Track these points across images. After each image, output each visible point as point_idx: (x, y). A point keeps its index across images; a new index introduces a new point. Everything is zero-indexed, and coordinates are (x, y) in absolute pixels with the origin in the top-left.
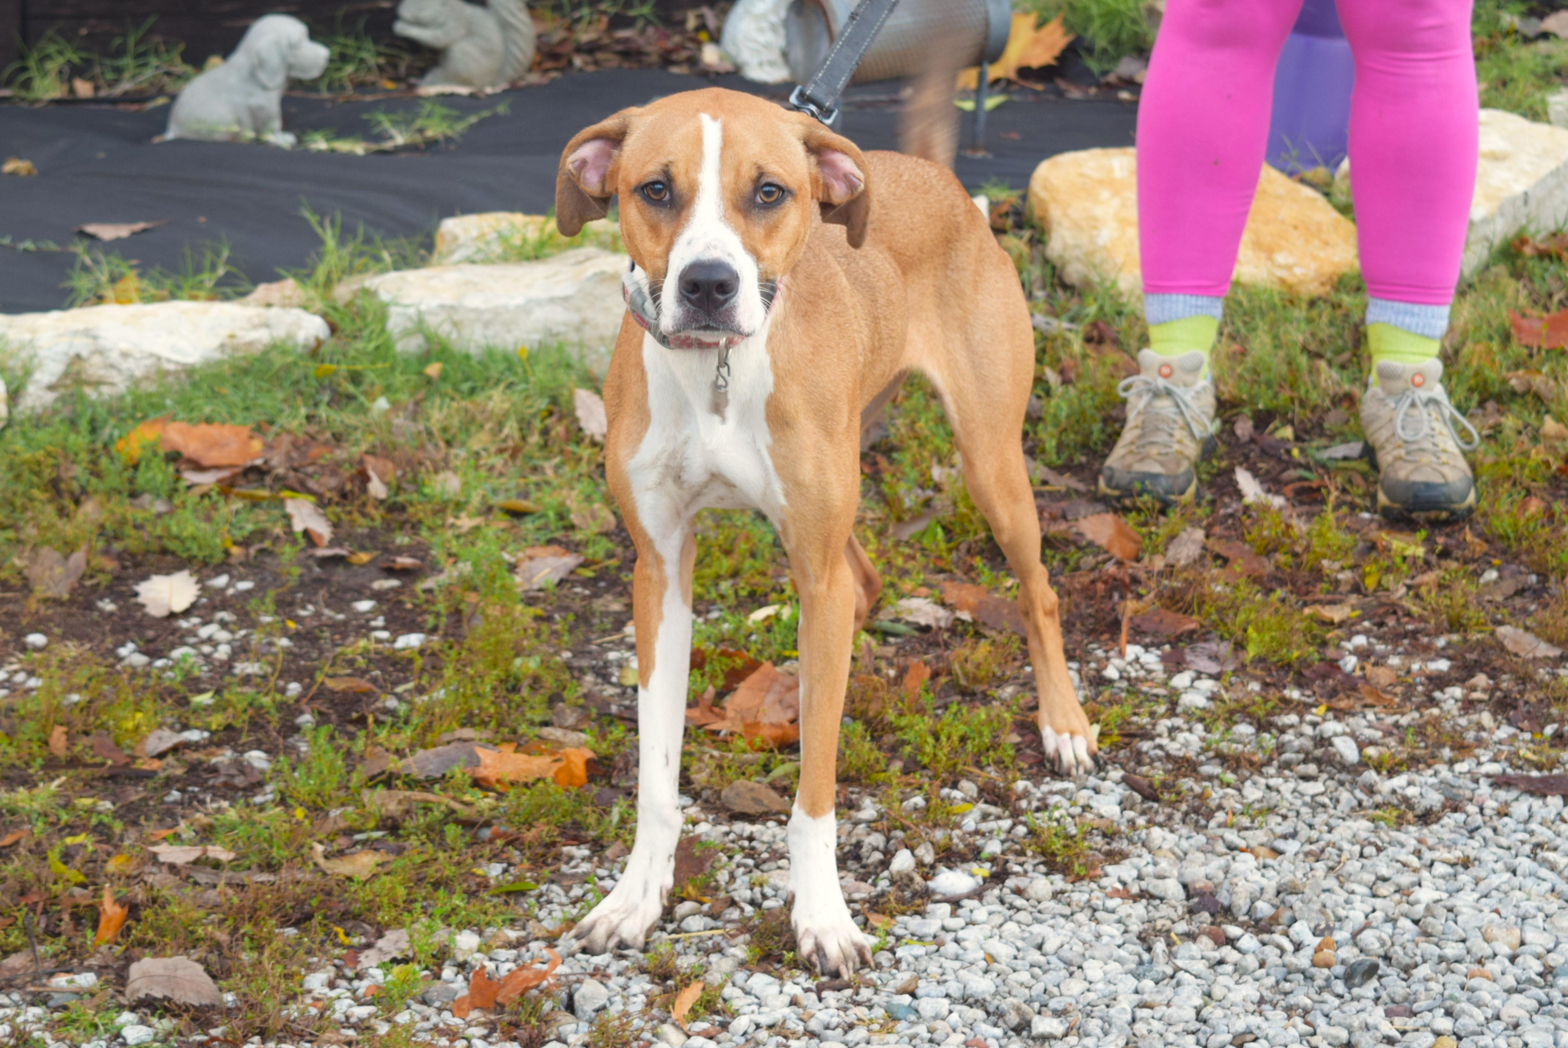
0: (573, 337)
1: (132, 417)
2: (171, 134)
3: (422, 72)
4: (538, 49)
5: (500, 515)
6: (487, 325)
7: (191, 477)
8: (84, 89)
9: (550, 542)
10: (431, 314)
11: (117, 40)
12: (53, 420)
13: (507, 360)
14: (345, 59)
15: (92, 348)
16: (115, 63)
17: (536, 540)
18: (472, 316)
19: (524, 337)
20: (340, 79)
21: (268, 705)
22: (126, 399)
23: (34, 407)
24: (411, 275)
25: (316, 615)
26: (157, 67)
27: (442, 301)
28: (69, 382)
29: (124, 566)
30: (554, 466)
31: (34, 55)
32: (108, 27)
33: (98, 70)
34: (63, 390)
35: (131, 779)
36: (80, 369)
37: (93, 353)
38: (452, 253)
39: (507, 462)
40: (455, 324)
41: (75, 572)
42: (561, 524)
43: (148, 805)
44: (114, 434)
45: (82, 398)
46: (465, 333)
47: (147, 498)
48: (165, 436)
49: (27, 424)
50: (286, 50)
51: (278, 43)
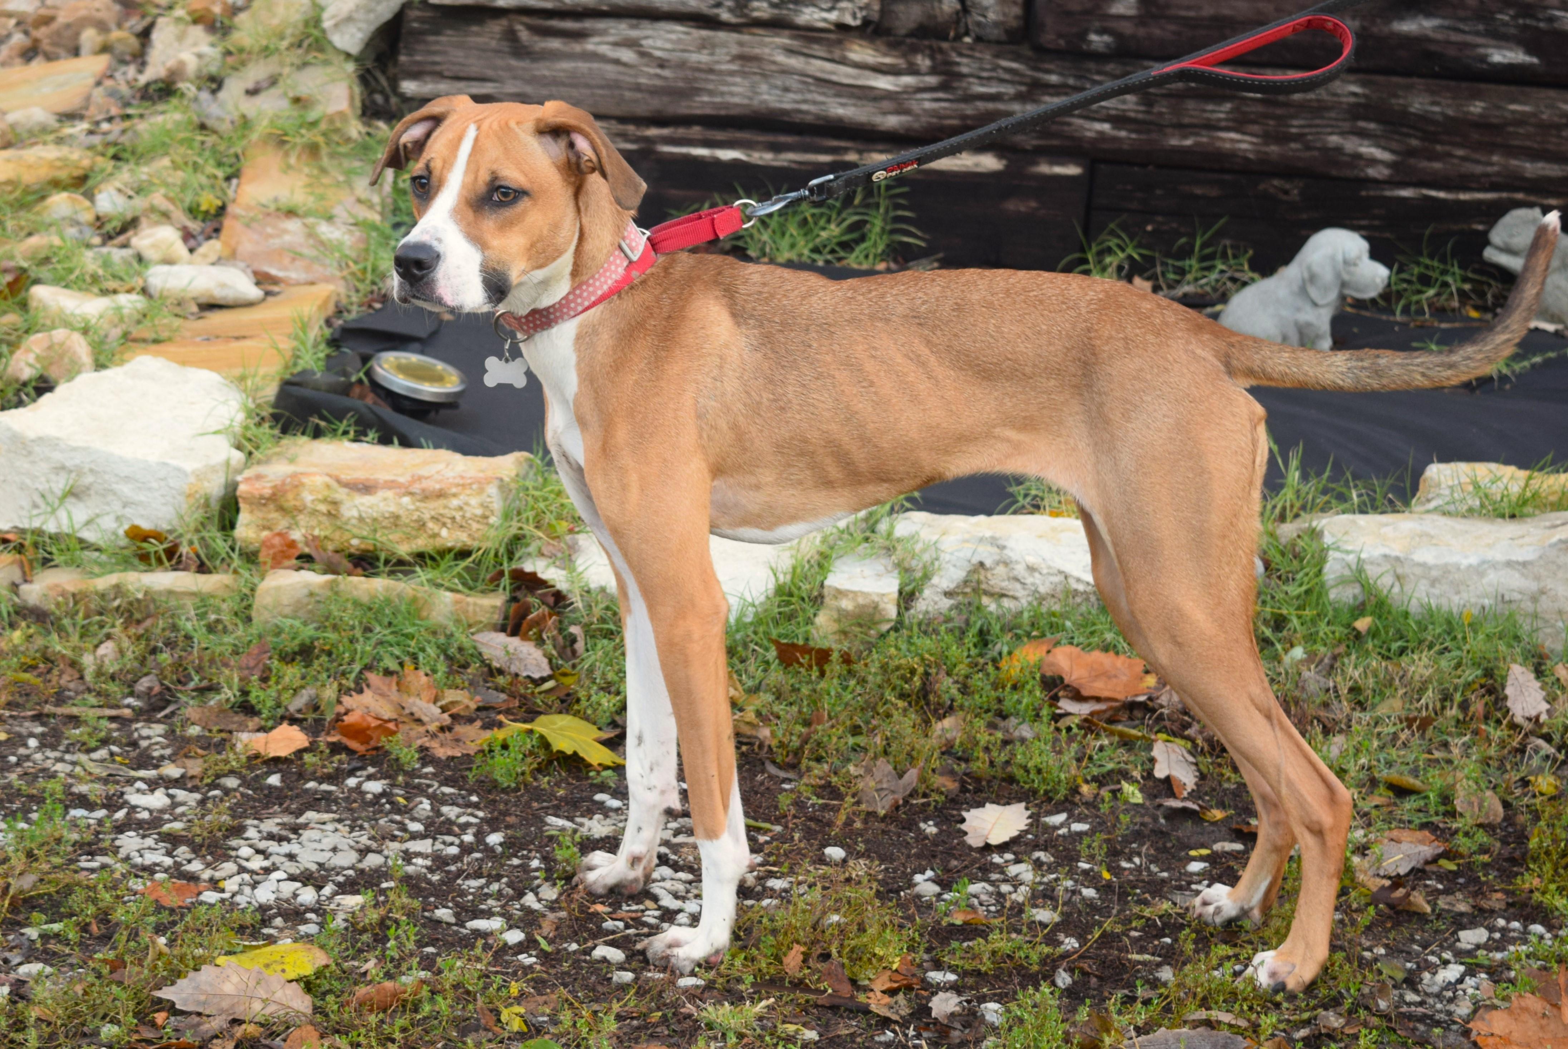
0: (1528, 606)
1: (1028, 635)
5: (1382, 789)
6: (1434, 582)
7: (1066, 705)
9: (1423, 826)
10: (1372, 563)
11: (1183, 240)
12: (943, 628)
13: (1449, 622)
14: (1425, 281)
15: (997, 558)
16: (1179, 264)
17: (1410, 822)
18: (1418, 571)
19: (1473, 600)
20: (1418, 302)
21: (1035, 957)
22: (1026, 615)
23: (927, 612)
24: (1362, 520)
25: (1139, 869)
26: (1222, 272)
27: (1387, 551)
28: (968, 590)
29: (963, 789)
30: (1464, 744)
31: (1094, 249)
32: (1174, 225)
33: (1159, 269)
34: (960, 598)
35: (851, 1011)
36: (982, 578)
37: (998, 563)
38: (1429, 501)
39: (1413, 735)
40: (1398, 578)
41: (905, 788)
42: (1442, 809)
43: (854, 1042)
44: (1005, 649)
45: (978, 608)
46: (1408, 588)
47: (1013, 721)
48: (1050, 658)
49: (915, 629)
50: (1341, 266)
51: (1333, 258)
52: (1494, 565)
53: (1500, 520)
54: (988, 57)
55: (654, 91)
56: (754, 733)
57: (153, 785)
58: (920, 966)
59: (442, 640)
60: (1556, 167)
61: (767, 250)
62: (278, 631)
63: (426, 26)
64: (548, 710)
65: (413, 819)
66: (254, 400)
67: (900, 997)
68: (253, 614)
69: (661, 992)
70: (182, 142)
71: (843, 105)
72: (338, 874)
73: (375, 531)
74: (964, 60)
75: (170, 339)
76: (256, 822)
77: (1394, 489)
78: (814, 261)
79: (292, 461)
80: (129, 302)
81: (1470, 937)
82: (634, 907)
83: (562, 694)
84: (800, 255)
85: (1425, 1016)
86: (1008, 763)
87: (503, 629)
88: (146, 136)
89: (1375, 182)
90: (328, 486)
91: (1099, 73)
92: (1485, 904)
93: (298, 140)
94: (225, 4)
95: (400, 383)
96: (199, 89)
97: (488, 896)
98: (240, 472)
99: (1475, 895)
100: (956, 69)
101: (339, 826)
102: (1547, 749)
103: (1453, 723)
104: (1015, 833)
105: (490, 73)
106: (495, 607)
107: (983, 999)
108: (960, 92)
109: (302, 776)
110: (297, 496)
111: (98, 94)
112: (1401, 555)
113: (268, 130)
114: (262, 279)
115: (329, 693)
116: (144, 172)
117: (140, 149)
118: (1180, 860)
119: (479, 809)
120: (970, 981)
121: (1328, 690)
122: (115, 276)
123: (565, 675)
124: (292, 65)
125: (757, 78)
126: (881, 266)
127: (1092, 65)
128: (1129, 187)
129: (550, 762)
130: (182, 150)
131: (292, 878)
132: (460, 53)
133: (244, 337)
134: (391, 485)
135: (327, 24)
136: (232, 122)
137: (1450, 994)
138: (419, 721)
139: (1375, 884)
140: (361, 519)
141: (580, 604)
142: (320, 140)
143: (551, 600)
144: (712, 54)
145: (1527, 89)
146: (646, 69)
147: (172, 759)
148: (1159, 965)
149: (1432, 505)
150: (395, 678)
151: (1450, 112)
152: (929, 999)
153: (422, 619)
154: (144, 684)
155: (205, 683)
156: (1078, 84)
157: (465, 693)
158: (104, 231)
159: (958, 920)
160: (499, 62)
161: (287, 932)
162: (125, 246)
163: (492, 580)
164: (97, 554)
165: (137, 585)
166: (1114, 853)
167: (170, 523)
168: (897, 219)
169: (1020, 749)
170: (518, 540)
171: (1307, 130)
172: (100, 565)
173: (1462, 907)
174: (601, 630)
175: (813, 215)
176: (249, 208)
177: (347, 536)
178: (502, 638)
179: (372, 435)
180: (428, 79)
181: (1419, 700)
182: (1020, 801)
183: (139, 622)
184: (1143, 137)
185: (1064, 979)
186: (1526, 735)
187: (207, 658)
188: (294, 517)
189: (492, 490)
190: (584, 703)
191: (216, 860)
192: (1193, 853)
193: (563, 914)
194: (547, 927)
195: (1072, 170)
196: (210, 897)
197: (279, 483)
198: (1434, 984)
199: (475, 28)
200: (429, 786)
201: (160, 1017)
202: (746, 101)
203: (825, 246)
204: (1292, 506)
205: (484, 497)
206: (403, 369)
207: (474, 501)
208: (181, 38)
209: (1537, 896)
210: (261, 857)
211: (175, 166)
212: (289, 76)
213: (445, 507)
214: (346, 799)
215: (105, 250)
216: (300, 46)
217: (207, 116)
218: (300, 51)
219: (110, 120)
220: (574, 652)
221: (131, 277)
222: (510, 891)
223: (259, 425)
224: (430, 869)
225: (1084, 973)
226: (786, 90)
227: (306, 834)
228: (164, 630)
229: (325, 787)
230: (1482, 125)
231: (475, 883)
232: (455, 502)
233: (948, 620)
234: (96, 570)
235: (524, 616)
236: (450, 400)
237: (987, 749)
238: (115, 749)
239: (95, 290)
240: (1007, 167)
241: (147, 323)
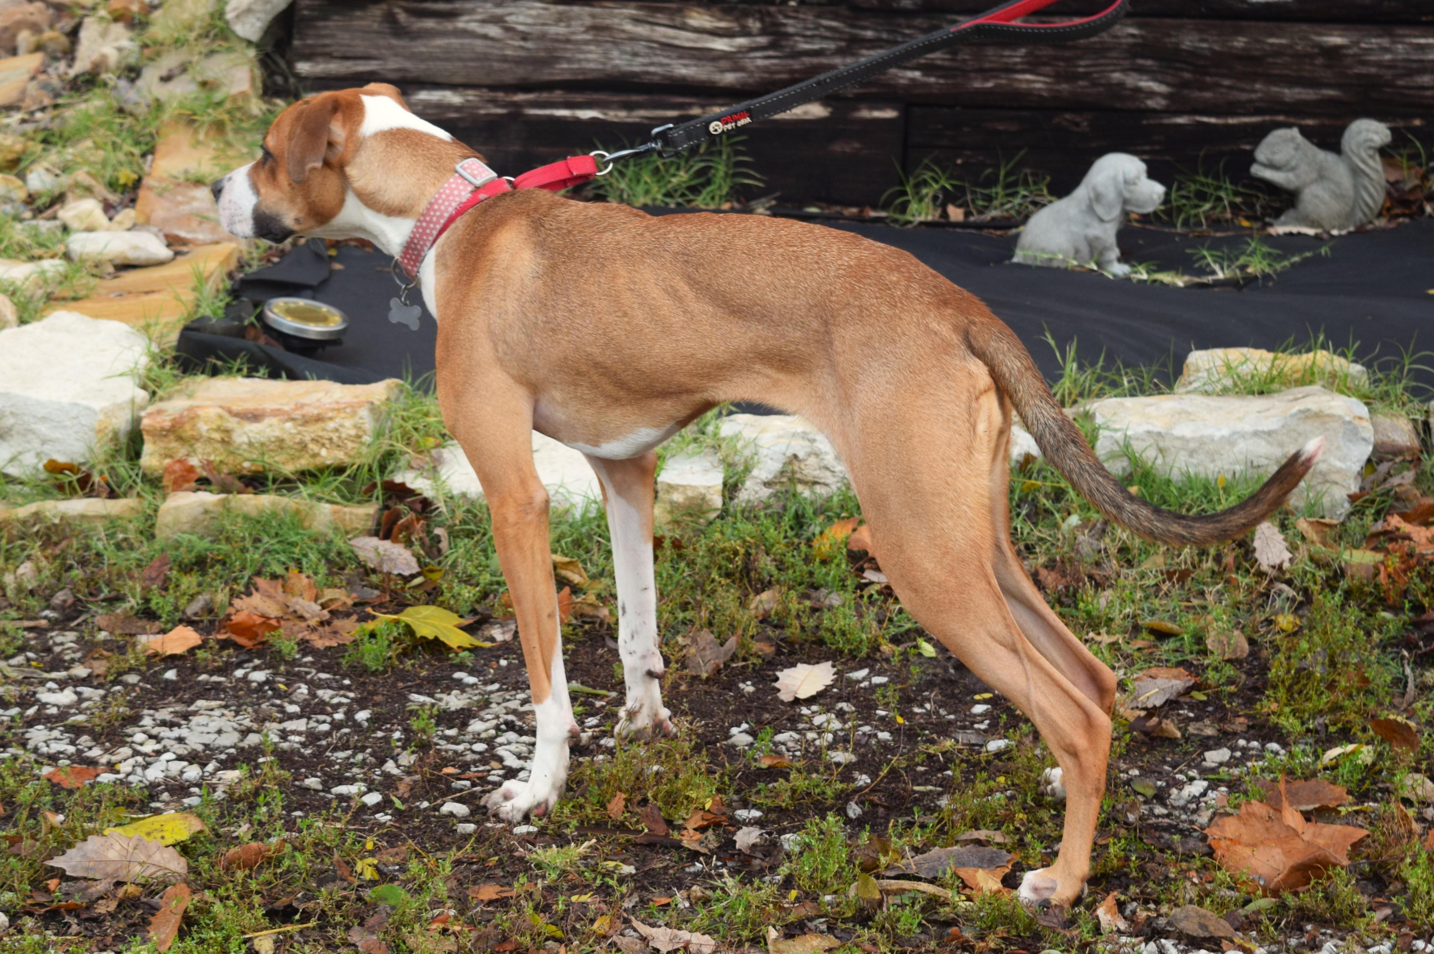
1: (838, 516)
2: (1015, 260)
3: (1277, 213)
4: (1389, 194)
5: (1145, 634)
6: (1192, 453)
7: (869, 575)
8: (956, 214)
9: (1179, 664)
10: (1137, 439)
11: (989, 171)
12: (762, 514)
13: (1206, 488)
14: (1202, 196)
15: (809, 450)
16: (986, 191)
17: (1167, 661)
18: (1178, 444)
19: (1226, 467)
20: (1196, 216)
21: (829, 792)
22: (835, 499)
23: (749, 501)
24: (1129, 402)
25: (928, 713)
26: (1024, 197)
27: (1150, 428)
28: (784, 480)
29: (779, 652)
30: (1218, 592)
31: (912, 181)
32: (981, 158)
33: (969, 197)
34: (778, 487)
35: (666, 847)
36: (796, 468)
37: (809, 455)
38: (1190, 383)
39: (1173, 585)
40: (1161, 450)
41: (726, 654)
42: (1195, 648)
43: (666, 874)
44: (817, 530)
45: (794, 495)
46: (1169, 459)
47: (824, 591)
48: (856, 535)
49: (739, 515)
50: (1122, 185)
51: (1115, 179)
52: (1243, 436)
53: (1250, 397)
54: (811, 18)
55: (518, 61)
56: (596, 613)
57: (62, 684)
58: (729, 805)
59: (323, 546)
60: (1311, 91)
61: (625, 196)
62: (177, 545)
63: (316, 13)
64: (416, 602)
65: (292, 702)
66: (159, 345)
67: (710, 833)
68: (157, 532)
69: (498, 839)
70: (101, 124)
71: (685, 66)
72: (221, 753)
73: (263, 454)
74: (790, 22)
75: (87, 297)
76: (151, 712)
77: (1160, 375)
78: (667, 204)
79: (190, 396)
80: (52, 266)
81: (1214, 757)
82: (481, 768)
83: (429, 588)
84: (654, 199)
85: (1170, 826)
86: (817, 627)
87: (376, 533)
88: (72, 122)
89: (1154, 111)
90: (221, 417)
91: (909, 27)
92: (1228, 728)
93: (206, 119)
94: (142, 3)
95: (289, 324)
96: (119, 78)
97: (353, 765)
98: (143, 408)
99: (1222, 720)
100: (783, 29)
101: (226, 712)
102: (1289, 591)
103: (1209, 574)
104: (821, 688)
105: (374, 52)
106: (368, 515)
107: (783, 831)
108: (788, 50)
109: (195, 670)
110: (194, 427)
111: (32, 88)
112: (1163, 431)
113: (177, 112)
114: (173, 241)
115: (222, 597)
116: (69, 152)
117: (66, 134)
118: (966, 703)
119: (351, 691)
120: (773, 816)
121: (1100, 551)
122: (41, 245)
123: (432, 571)
124: (200, 53)
125: (609, 46)
126: (726, 206)
127: (902, 21)
128: (940, 127)
129: (415, 647)
130: (102, 131)
131: (180, 758)
132: (347, 36)
133: (153, 292)
134: (276, 413)
135: (229, 16)
136: (148, 106)
137: (1194, 806)
138: (302, 618)
139: (1131, 715)
140: (250, 444)
141: (443, 509)
142: (226, 117)
143: (419, 507)
144: (569, 26)
145: (1283, 25)
146: (511, 42)
147: (81, 661)
148: (940, 794)
149: (1191, 388)
150: (280, 581)
151: (1216, 47)
152: (734, 834)
153: (304, 529)
154: (59, 597)
155: (113, 594)
156: (891, 37)
157: (343, 591)
158: (34, 206)
159: (765, 764)
160: (382, 42)
161: (172, 805)
162: (54, 218)
163: (366, 492)
164: (19, 487)
165: (54, 512)
166: (906, 700)
167: (83, 455)
168: (738, 164)
169: (826, 615)
170: (389, 455)
171: (1093, 69)
172: (24, 496)
173: (1209, 732)
174: (463, 530)
175: (664, 164)
176: (161, 180)
177: (239, 459)
178: (375, 541)
179: (262, 371)
180: (320, 59)
181: (1179, 555)
182: (827, 660)
183: (56, 544)
184: (950, 82)
185: (854, 810)
186: (1271, 581)
187: (115, 572)
188: (192, 446)
189: (364, 412)
190: (447, 595)
191: (114, 746)
192: (977, 697)
193: (417, 777)
194: (403, 789)
195: (889, 114)
196: (106, 778)
197: (177, 416)
198: (1180, 798)
199: (358, 13)
200: (307, 673)
201: (53, 884)
202: (600, 67)
203: (676, 191)
204: (1070, 394)
205: (356, 419)
206: (291, 312)
207: (348, 423)
208: (104, 35)
209: (1273, 719)
210: (154, 741)
211: (97, 147)
212: (198, 63)
213: (324, 430)
214: (234, 688)
215: (34, 222)
216: (207, 36)
217: (126, 102)
218: (207, 41)
219: (43, 109)
220: (439, 551)
221: (54, 244)
222: (373, 760)
223: (163, 366)
224: (304, 745)
225: (874, 805)
226: (635, 54)
227: (195, 720)
228: (77, 550)
229: (215, 678)
230: (1245, 57)
231: (342, 755)
232: (331, 425)
233: (768, 507)
234: (20, 500)
235: (394, 522)
236: (333, 337)
237: (798, 617)
238: (30, 655)
239: (23, 257)
240: (832, 113)
241: (67, 284)
